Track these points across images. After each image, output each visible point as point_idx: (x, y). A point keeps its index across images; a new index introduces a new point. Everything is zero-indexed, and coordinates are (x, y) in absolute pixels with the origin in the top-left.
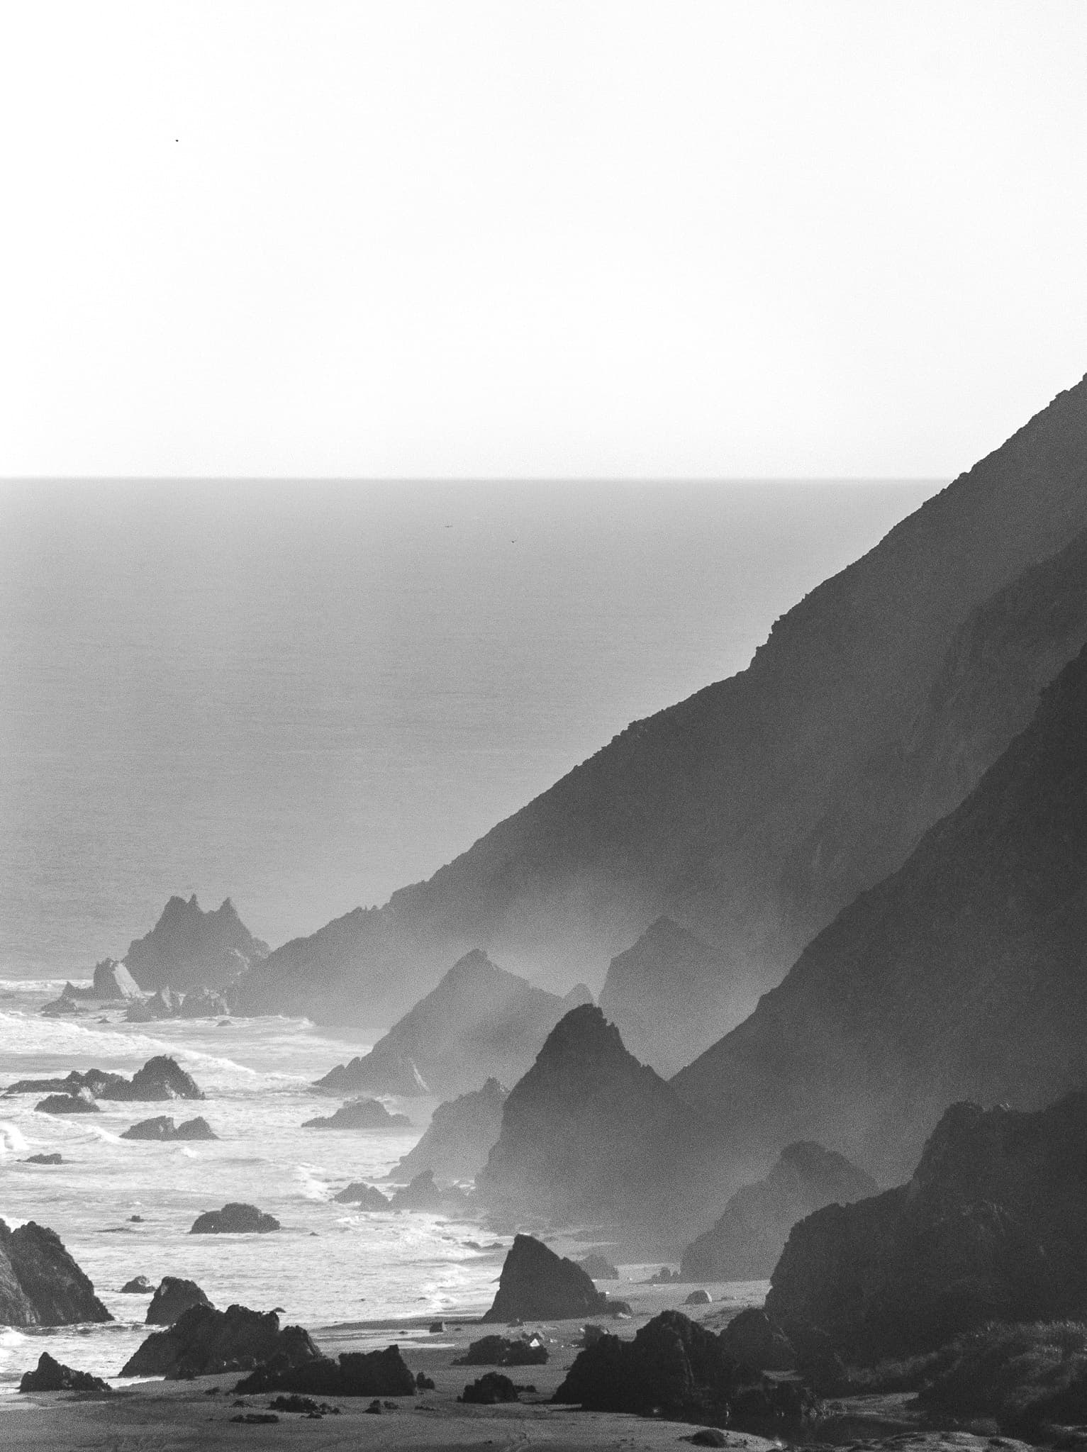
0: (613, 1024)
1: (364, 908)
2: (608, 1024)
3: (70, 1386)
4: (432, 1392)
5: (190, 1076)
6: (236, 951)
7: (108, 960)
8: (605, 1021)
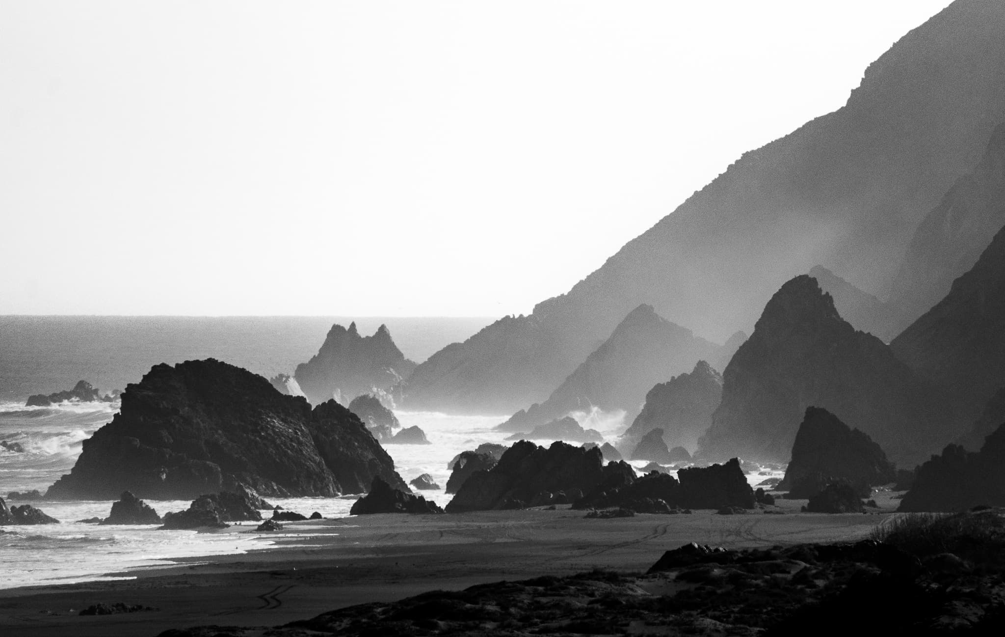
0: (827, 293)
1: (512, 317)
2: (823, 293)
3: (405, 509)
4: (772, 506)
5: (392, 412)
6: (392, 370)
7: (281, 376)
8: (821, 290)
